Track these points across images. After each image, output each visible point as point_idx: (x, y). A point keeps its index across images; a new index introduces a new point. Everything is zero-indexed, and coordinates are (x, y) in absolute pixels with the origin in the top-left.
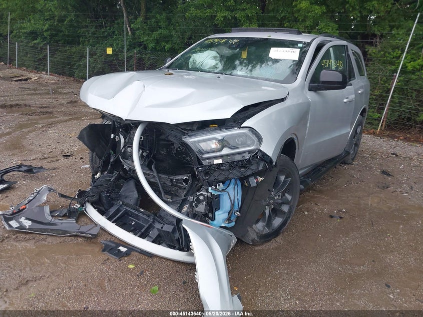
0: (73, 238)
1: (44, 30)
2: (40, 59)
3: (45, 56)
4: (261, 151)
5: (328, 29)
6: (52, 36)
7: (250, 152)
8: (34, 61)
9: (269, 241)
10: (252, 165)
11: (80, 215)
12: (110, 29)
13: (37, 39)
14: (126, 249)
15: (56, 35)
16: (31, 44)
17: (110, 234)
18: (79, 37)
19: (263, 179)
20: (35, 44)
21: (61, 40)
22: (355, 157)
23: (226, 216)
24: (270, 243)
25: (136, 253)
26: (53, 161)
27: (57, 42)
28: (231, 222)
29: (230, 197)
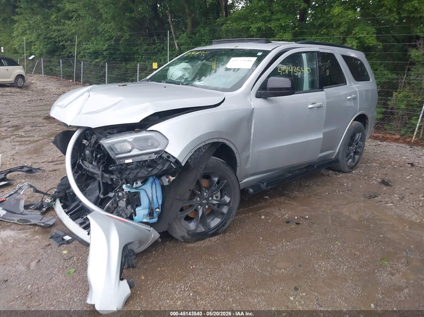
0: (32, 226)
1: (104, 49)
2: (100, 77)
3: (103, 73)
4: (166, 153)
5: (363, 33)
6: (110, 54)
7: (156, 153)
8: (97, 78)
9: (203, 239)
10: (158, 165)
11: (51, 208)
12: (160, 46)
13: (98, 59)
14: (70, 238)
15: (114, 54)
16: (94, 63)
17: (66, 227)
18: (134, 54)
19: (174, 178)
20: (97, 62)
21: (119, 57)
22: (356, 165)
23: (146, 211)
24: (203, 241)
25: (77, 242)
26: (58, 164)
27: (114, 59)
28: (153, 219)
29: (147, 195)
